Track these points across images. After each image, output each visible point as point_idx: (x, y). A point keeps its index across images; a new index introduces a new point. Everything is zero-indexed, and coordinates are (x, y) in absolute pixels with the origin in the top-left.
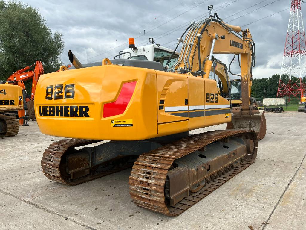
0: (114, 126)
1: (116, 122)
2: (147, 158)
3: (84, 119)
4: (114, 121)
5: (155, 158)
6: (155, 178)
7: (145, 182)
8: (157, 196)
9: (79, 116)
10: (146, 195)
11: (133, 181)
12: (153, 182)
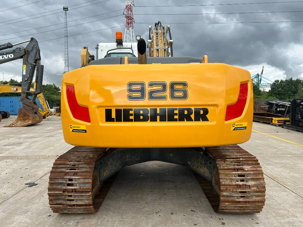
0: (234, 130)
1: (236, 125)
2: (227, 161)
3: (201, 123)
4: (235, 124)
5: (238, 161)
6: (253, 179)
7: (243, 185)
8: (256, 196)
9: (193, 120)
10: (243, 198)
11: (226, 186)
12: (253, 183)
